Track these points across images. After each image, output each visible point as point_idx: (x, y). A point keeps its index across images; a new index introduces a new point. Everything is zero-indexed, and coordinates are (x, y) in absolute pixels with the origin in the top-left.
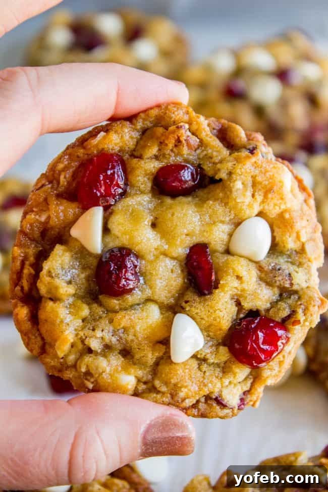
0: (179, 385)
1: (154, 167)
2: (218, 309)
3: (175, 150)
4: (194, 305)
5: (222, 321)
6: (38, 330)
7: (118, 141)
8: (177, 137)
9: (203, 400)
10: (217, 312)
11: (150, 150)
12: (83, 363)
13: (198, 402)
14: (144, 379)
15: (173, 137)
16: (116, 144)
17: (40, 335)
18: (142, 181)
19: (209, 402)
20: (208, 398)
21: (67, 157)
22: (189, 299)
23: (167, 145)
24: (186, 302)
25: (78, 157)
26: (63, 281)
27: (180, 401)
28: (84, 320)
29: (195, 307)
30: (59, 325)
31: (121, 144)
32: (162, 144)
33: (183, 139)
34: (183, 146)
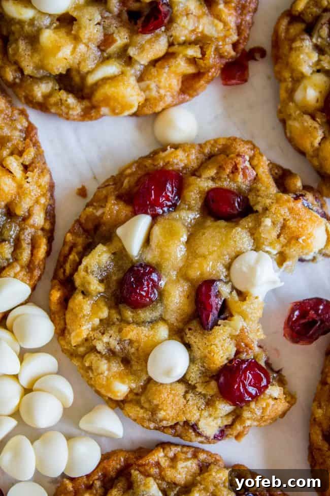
0: (160, 407)
1: (207, 186)
2: (214, 344)
3: (231, 175)
4: (195, 334)
5: (215, 356)
6: (65, 315)
7: (184, 158)
8: (234, 164)
9: (181, 423)
10: (213, 346)
11: (209, 171)
12: (89, 359)
13: (177, 424)
14: (135, 391)
15: (231, 163)
16: (181, 160)
17: (65, 319)
18: (194, 197)
19: (186, 427)
20: (186, 423)
21: (136, 165)
22: (193, 328)
23: (224, 169)
24: (190, 329)
25: (146, 166)
26: (95, 278)
27: (158, 420)
28: (101, 320)
29: (194, 336)
30: (81, 318)
31: (186, 162)
32: (221, 168)
33: (240, 167)
34: (239, 174)
